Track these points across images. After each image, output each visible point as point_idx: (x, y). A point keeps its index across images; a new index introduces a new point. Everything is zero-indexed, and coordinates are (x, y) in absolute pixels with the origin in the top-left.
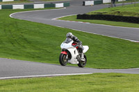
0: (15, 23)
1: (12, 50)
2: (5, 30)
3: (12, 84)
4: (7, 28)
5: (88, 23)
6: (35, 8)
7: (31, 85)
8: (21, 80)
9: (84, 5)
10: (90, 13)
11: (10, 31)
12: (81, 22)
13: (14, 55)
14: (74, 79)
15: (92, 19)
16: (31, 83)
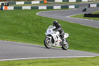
0: (40, 19)
1: (38, 39)
2: (33, 24)
3: (37, 63)
4: (34, 23)
5: (92, 20)
6: (54, 8)
7: (51, 64)
8: (44, 60)
9: (89, 7)
10: (94, 13)
11: (36, 25)
12: (87, 19)
13: (39, 42)
14: (82, 60)
15: (95, 17)
16: (51, 62)
